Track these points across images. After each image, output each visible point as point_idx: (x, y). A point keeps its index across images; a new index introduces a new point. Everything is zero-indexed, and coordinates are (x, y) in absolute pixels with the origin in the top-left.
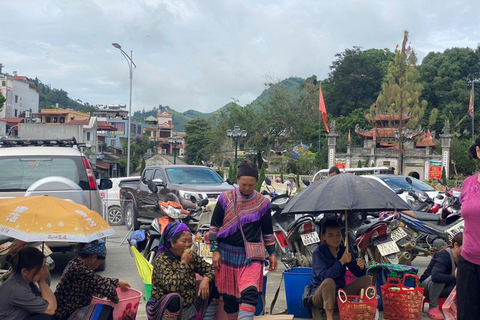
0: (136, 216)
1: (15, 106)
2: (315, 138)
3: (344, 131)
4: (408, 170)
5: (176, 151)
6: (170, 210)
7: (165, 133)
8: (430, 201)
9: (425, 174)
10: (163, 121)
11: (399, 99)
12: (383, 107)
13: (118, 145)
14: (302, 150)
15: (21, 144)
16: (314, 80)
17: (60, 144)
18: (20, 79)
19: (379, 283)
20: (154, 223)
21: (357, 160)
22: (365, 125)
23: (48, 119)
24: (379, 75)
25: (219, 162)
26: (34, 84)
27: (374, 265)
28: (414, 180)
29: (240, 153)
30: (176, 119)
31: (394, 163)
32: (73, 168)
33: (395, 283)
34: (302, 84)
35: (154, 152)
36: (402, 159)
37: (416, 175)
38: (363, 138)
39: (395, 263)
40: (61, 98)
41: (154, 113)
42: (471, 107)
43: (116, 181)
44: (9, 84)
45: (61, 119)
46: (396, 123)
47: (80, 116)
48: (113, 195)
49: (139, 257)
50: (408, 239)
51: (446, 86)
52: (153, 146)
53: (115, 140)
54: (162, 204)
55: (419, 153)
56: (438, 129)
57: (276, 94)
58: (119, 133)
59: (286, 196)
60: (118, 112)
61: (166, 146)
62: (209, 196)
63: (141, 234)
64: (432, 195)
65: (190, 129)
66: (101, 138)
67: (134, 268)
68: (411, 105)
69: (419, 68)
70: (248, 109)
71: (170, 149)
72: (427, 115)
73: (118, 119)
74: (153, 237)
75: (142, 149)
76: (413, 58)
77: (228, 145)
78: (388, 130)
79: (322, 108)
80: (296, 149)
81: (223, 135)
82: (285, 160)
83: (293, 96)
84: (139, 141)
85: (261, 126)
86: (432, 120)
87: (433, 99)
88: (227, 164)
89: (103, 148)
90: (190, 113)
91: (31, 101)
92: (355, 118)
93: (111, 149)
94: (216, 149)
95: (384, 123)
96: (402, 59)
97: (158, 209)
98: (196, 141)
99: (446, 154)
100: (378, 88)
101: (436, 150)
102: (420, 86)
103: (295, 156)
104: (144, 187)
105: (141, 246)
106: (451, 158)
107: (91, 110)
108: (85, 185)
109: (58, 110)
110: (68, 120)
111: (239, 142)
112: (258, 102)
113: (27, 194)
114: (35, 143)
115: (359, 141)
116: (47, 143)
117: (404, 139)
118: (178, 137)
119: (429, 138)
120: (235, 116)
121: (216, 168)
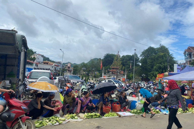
0: (61, 85)
1: (38, 60)
2: (100, 71)
3: (105, 70)
4: (118, 78)
5: (71, 71)
6: (68, 85)
7: (69, 68)
8: (122, 86)
9: (122, 80)
10: (69, 65)
11: (117, 64)
12: (114, 65)
13: (59, 70)
14: (97, 73)
15: (38, 69)
16: (100, 59)
17: (47, 69)
18: (40, 55)
19: (111, 103)
20: (65, 88)
21: (108, 76)
22: (110, 69)
23: (45, 63)
24: (113, 59)
25: (80, 74)
26: (43, 56)
27: (111, 99)
28: (119, 81)
29: (84, 73)
30: (72, 65)
31: (115, 77)
32: (49, 75)
33: (115, 104)
34: (98, 59)
35: (66, 72)
36: (117, 76)
37: (120, 80)
38: (109, 71)
39: (115, 99)
40: (48, 59)
41: (67, 63)
42: (131, 67)
43: (57, 78)
44: (37, 56)
45: (47, 63)
46: (116, 69)
47: (51, 63)
48: (56, 81)
49: (61, 95)
50: (118, 94)
51: (126, 62)
52: (66, 70)
53: (58, 68)
54: (67, 84)
55: (120, 75)
56: (124, 71)
57: (92, 61)
58: (59, 67)
59: (93, 83)
60: (59, 63)
61: (69, 70)
62: (77, 82)
63: (61, 90)
64: (123, 84)
65: (74, 67)
66: (55, 68)
67: (59, 97)
68: (119, 65)
69: (121, 58)
70: (87, 64)
71: (70, 71)
72: (122, 68)
73: (59, 64)
74: (64, 91)
75: (64, 71)
76: (120, 56)
77: (82, 71)
78: (114, 70)
79: (101, 65)
80: (96, 73)
81: (81, 69)
82: (94, 75)
83: (96, 62)
84: (63, 69)
85: (89, 67)
86: (123, 69)
87: (123, 64)
88: (81, 75)
89: (55, 70)
90: (75, 64)
91: (41, 59)
92: (108, 67)
93: (57, 70)
94: (79, 72)
95: (113, 69)
96: (118, 56)
97: (66, 85)
98: (75, 70)
99: (126, 76)
100: (113, 62)
101: (124, 75)
102: (121, 62)
103: (95, 74)
104: (63, 79)
105: (61, 93)
106: (127, 77)
107: (54, 62)
108: (51, 78)
109: (47, 62)
110: (49, 64)
111: (84, 71)
112: (89, 63)
113: (38, 80)
114: (41, 69)
115: (109, 72)
116: (44, 69)
117: (117, 72)
118: (72, 69)
119: (122, 72)
120: (84, 65)
121: (79, 75)
